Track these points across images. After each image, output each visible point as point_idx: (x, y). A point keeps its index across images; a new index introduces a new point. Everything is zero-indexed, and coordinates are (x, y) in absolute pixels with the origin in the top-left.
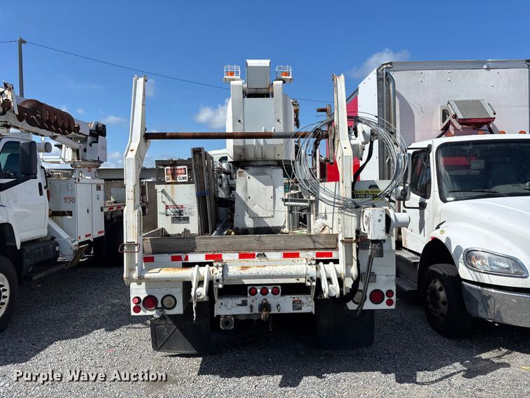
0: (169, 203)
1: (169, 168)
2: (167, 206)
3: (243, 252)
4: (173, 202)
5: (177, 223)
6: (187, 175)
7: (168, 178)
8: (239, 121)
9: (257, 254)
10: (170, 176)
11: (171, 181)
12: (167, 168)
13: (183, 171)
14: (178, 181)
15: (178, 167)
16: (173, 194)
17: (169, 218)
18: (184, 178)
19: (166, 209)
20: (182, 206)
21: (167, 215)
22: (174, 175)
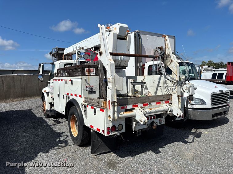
0: (87, 85)
1: (87, 68)
2: (86, 86)
3: (144, 103)
4: (89, 84)
5: (91, 94)
6: (94, 72)
7: (87, 73)
8: (115, 49)
9: (148, 103)
10: (88, 72)
11: (88, 75)
12: (86, 68)
13: (93, 70)
14: (91, 75)
15: (91, 68)
16: (89, 80)
17: (88, 92)
18: (93, 73)
19: (86, 88)
20: (93, 86)
21: (86, 91)
22: (89, 72)
